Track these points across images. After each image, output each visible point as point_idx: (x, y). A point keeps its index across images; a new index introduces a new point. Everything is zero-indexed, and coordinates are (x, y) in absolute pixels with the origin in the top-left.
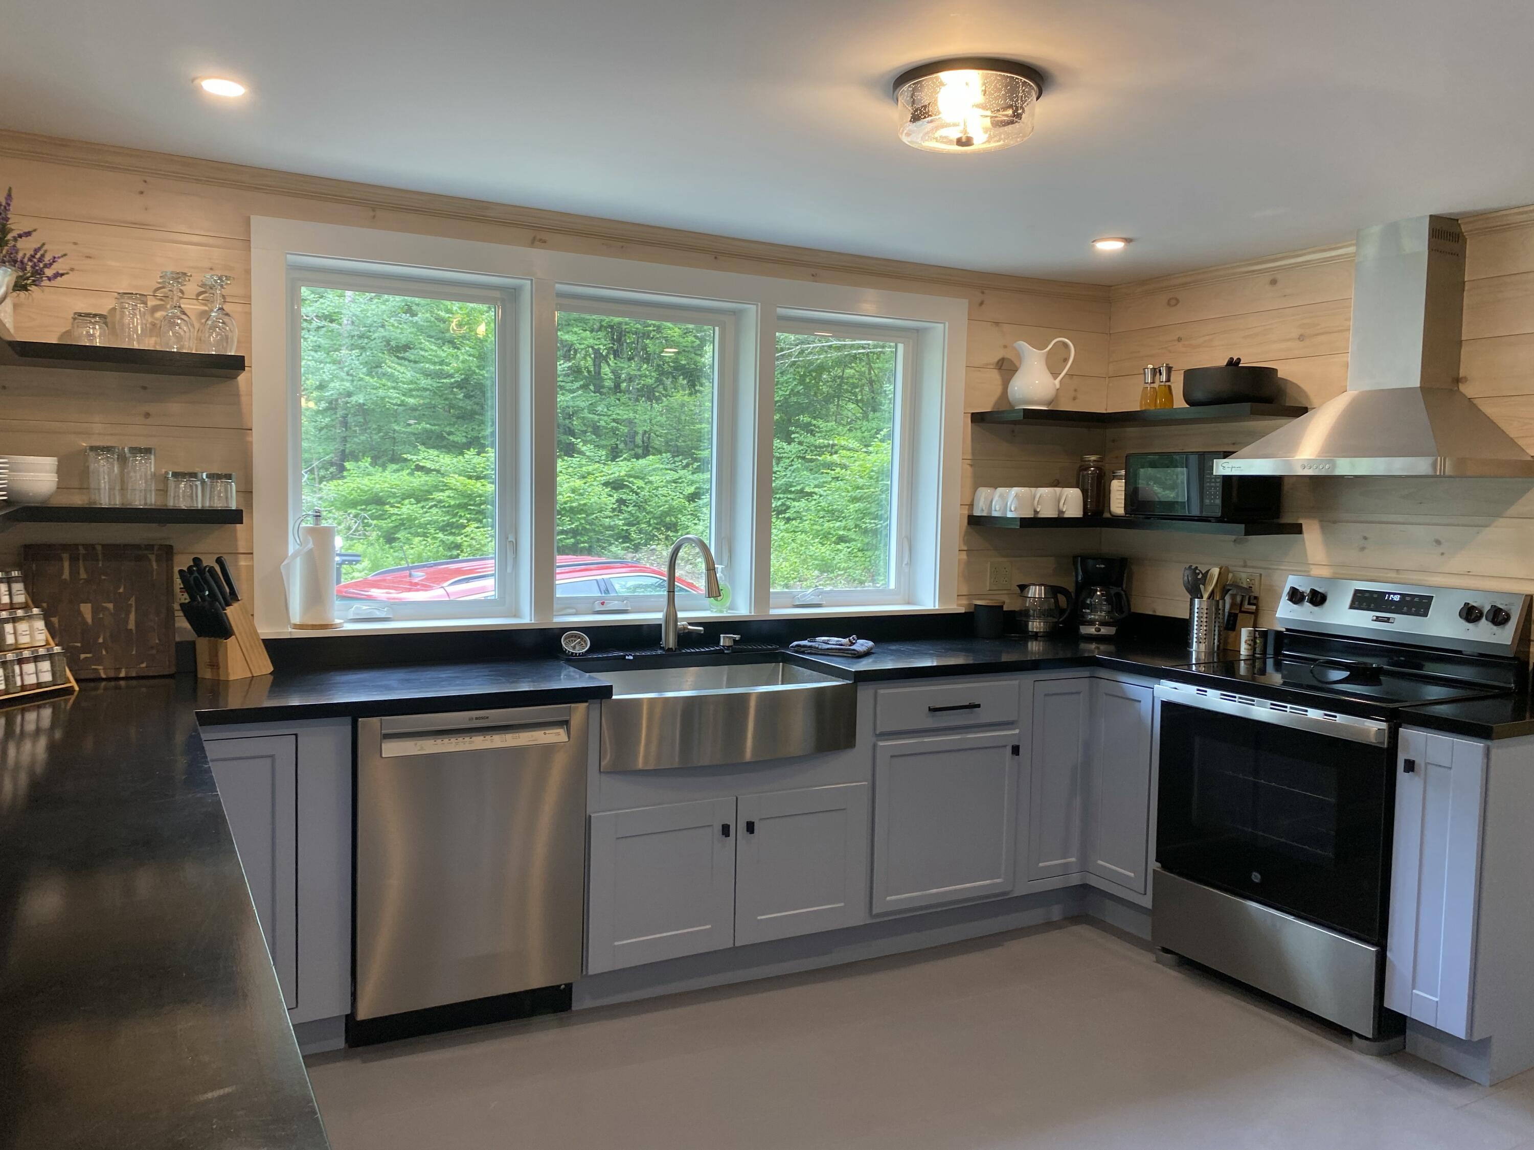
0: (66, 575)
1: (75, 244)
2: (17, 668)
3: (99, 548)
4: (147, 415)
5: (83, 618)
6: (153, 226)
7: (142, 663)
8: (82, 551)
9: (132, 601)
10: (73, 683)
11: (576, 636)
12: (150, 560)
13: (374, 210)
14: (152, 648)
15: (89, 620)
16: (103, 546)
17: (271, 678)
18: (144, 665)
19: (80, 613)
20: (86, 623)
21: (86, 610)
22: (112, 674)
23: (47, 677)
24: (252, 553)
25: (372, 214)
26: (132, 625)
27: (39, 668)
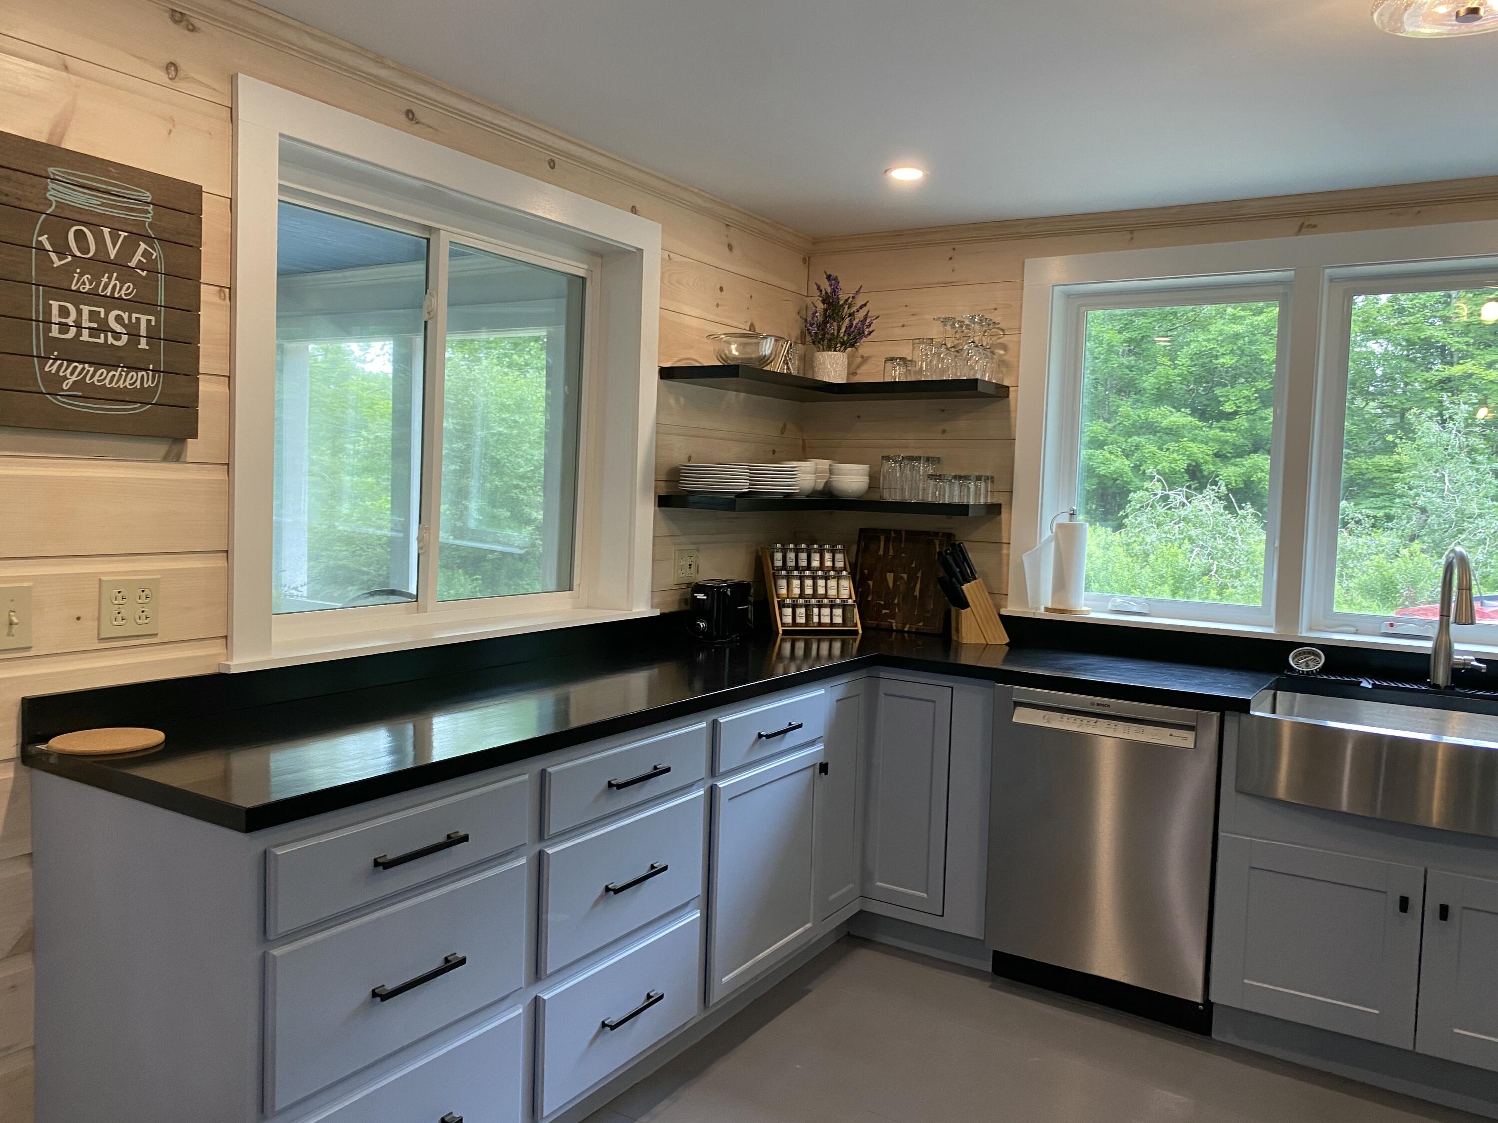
0: (881, 552)
1: (906, 306)
2: (816, 611)
3: (903, 533)
4: (944, 431)
5: (888, 584)
6: (960, 282)
7: (920, 622)
8: (893, 534)
9: (919, 575)
10: (859, 628)
11: (1314, 654)
12: (934, 544)
13: (1132, 232)
14: (928, 612)
15: (891, 585)
16: (907, 531)
17: (1007, 648)
18: (921, 624)
19: (886, 578)
20: (889, 587)
21: (890, 577)
22: (900, 628)
23: (838, 620)
24: (1009, 543)
25: (1130, 236)
26: (917, 593)
27: (834, 613)
